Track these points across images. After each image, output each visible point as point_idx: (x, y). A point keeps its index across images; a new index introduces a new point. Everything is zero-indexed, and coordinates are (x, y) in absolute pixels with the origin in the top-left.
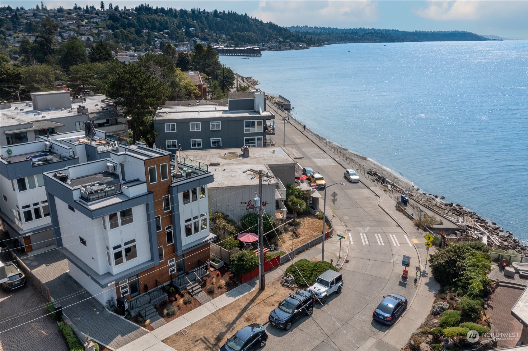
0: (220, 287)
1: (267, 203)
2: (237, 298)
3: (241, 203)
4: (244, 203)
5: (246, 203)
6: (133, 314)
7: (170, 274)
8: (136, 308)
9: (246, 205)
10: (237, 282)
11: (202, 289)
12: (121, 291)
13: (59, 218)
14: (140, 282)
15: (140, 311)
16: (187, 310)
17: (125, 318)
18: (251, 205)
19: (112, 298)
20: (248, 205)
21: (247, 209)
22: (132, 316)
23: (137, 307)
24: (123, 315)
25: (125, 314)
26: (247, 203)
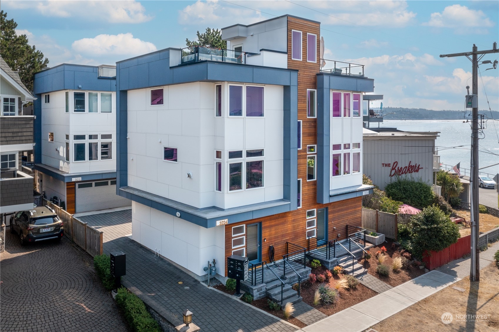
0: (396, 271)
1: (420, 167)
2: (440, 288)
3: (383, 164)
4: (386, 165)
5: (389, 165)
6: (256, 295)
7: (307, 238)
8: (260, 283)
9: (390, 168)
10: (421, 267)
11: (366, 270)
12: (233, 248)
13: (129, 136)
14: (263, 239)
15: (269, 290)
16: (354, 299)
17: (241, 299)
18: (396, 168)
19: (214, 260)
20: (393, 169)
21: (390, 175)
22: (255, 298)
23: (263, 282)
24: (238, 293)
25: (241, 294)
26: (392, 165)
